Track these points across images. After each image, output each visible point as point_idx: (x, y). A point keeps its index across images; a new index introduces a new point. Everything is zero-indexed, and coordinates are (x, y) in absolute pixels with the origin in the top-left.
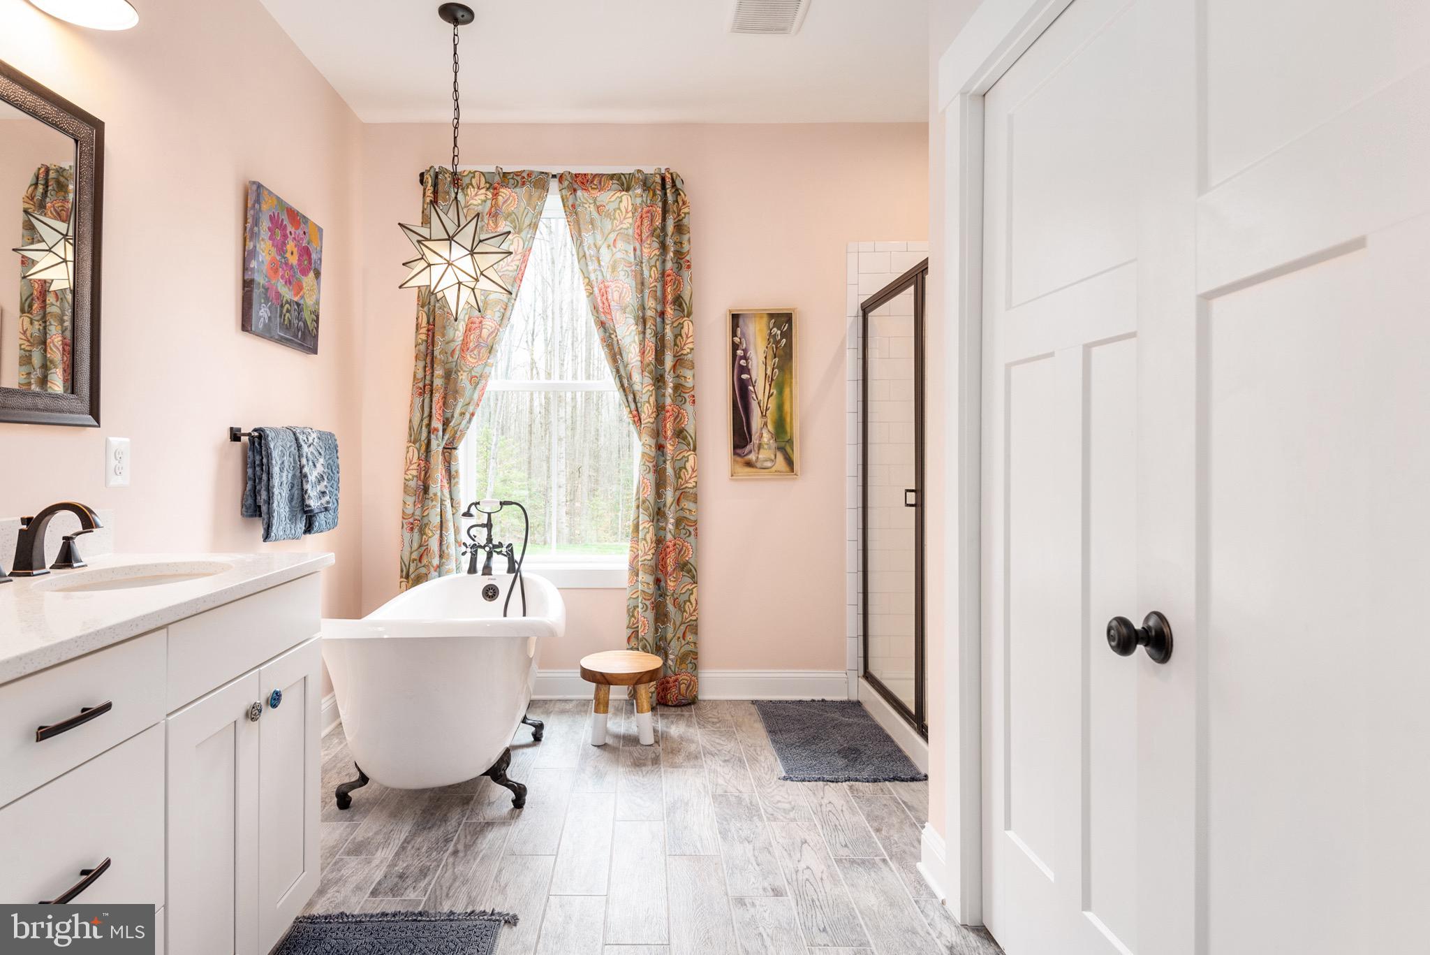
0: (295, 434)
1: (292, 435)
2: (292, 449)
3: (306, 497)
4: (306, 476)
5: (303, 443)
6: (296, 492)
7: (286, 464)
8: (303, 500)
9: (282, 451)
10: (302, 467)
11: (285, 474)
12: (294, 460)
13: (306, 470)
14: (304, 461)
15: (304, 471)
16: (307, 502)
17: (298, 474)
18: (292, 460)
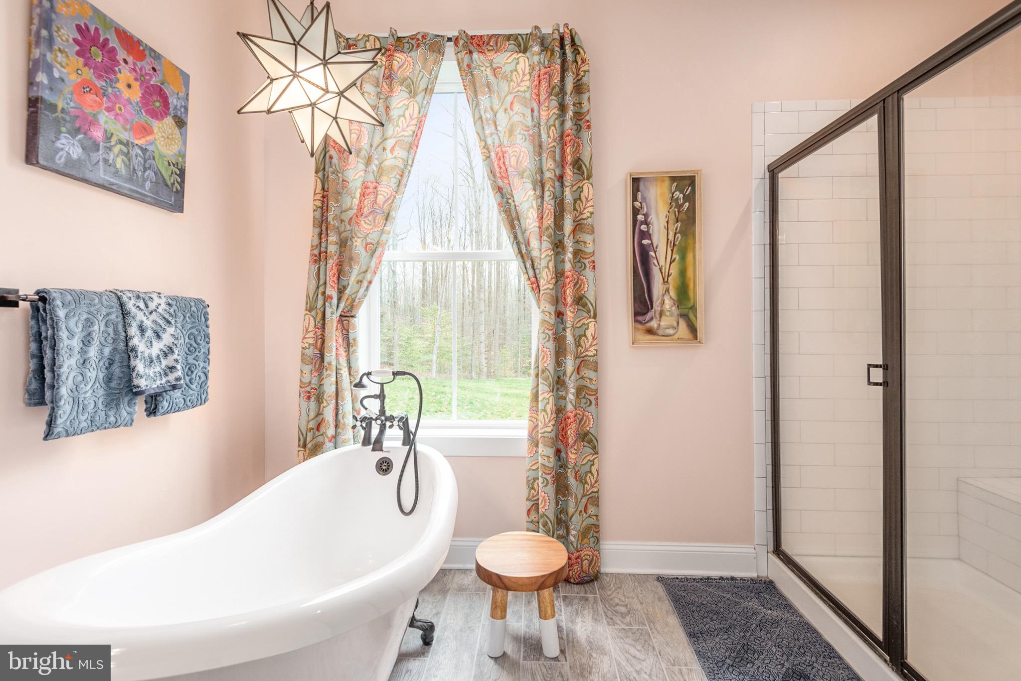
0: (119, 298)
1: (115, 300)
2: (113, 317)
3: (134, 375)
4: (134, 350)
5: (134, 310)
6: (116, 370)
7: (95, 336)
8: (130, 380)
9: (87, 320)
10: (127, 339)
11: (93, 352)
12: (116, 331)
13: (136, 341)
14: (133, 330)
15: (130, 344)
16: (136, 382)
17: (122, 346)
18: (111, 330)
